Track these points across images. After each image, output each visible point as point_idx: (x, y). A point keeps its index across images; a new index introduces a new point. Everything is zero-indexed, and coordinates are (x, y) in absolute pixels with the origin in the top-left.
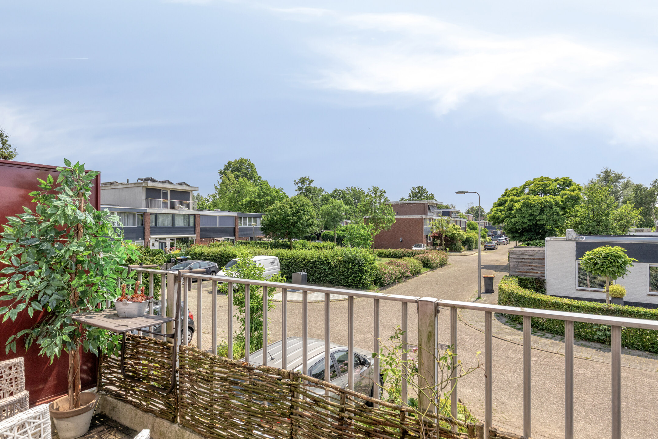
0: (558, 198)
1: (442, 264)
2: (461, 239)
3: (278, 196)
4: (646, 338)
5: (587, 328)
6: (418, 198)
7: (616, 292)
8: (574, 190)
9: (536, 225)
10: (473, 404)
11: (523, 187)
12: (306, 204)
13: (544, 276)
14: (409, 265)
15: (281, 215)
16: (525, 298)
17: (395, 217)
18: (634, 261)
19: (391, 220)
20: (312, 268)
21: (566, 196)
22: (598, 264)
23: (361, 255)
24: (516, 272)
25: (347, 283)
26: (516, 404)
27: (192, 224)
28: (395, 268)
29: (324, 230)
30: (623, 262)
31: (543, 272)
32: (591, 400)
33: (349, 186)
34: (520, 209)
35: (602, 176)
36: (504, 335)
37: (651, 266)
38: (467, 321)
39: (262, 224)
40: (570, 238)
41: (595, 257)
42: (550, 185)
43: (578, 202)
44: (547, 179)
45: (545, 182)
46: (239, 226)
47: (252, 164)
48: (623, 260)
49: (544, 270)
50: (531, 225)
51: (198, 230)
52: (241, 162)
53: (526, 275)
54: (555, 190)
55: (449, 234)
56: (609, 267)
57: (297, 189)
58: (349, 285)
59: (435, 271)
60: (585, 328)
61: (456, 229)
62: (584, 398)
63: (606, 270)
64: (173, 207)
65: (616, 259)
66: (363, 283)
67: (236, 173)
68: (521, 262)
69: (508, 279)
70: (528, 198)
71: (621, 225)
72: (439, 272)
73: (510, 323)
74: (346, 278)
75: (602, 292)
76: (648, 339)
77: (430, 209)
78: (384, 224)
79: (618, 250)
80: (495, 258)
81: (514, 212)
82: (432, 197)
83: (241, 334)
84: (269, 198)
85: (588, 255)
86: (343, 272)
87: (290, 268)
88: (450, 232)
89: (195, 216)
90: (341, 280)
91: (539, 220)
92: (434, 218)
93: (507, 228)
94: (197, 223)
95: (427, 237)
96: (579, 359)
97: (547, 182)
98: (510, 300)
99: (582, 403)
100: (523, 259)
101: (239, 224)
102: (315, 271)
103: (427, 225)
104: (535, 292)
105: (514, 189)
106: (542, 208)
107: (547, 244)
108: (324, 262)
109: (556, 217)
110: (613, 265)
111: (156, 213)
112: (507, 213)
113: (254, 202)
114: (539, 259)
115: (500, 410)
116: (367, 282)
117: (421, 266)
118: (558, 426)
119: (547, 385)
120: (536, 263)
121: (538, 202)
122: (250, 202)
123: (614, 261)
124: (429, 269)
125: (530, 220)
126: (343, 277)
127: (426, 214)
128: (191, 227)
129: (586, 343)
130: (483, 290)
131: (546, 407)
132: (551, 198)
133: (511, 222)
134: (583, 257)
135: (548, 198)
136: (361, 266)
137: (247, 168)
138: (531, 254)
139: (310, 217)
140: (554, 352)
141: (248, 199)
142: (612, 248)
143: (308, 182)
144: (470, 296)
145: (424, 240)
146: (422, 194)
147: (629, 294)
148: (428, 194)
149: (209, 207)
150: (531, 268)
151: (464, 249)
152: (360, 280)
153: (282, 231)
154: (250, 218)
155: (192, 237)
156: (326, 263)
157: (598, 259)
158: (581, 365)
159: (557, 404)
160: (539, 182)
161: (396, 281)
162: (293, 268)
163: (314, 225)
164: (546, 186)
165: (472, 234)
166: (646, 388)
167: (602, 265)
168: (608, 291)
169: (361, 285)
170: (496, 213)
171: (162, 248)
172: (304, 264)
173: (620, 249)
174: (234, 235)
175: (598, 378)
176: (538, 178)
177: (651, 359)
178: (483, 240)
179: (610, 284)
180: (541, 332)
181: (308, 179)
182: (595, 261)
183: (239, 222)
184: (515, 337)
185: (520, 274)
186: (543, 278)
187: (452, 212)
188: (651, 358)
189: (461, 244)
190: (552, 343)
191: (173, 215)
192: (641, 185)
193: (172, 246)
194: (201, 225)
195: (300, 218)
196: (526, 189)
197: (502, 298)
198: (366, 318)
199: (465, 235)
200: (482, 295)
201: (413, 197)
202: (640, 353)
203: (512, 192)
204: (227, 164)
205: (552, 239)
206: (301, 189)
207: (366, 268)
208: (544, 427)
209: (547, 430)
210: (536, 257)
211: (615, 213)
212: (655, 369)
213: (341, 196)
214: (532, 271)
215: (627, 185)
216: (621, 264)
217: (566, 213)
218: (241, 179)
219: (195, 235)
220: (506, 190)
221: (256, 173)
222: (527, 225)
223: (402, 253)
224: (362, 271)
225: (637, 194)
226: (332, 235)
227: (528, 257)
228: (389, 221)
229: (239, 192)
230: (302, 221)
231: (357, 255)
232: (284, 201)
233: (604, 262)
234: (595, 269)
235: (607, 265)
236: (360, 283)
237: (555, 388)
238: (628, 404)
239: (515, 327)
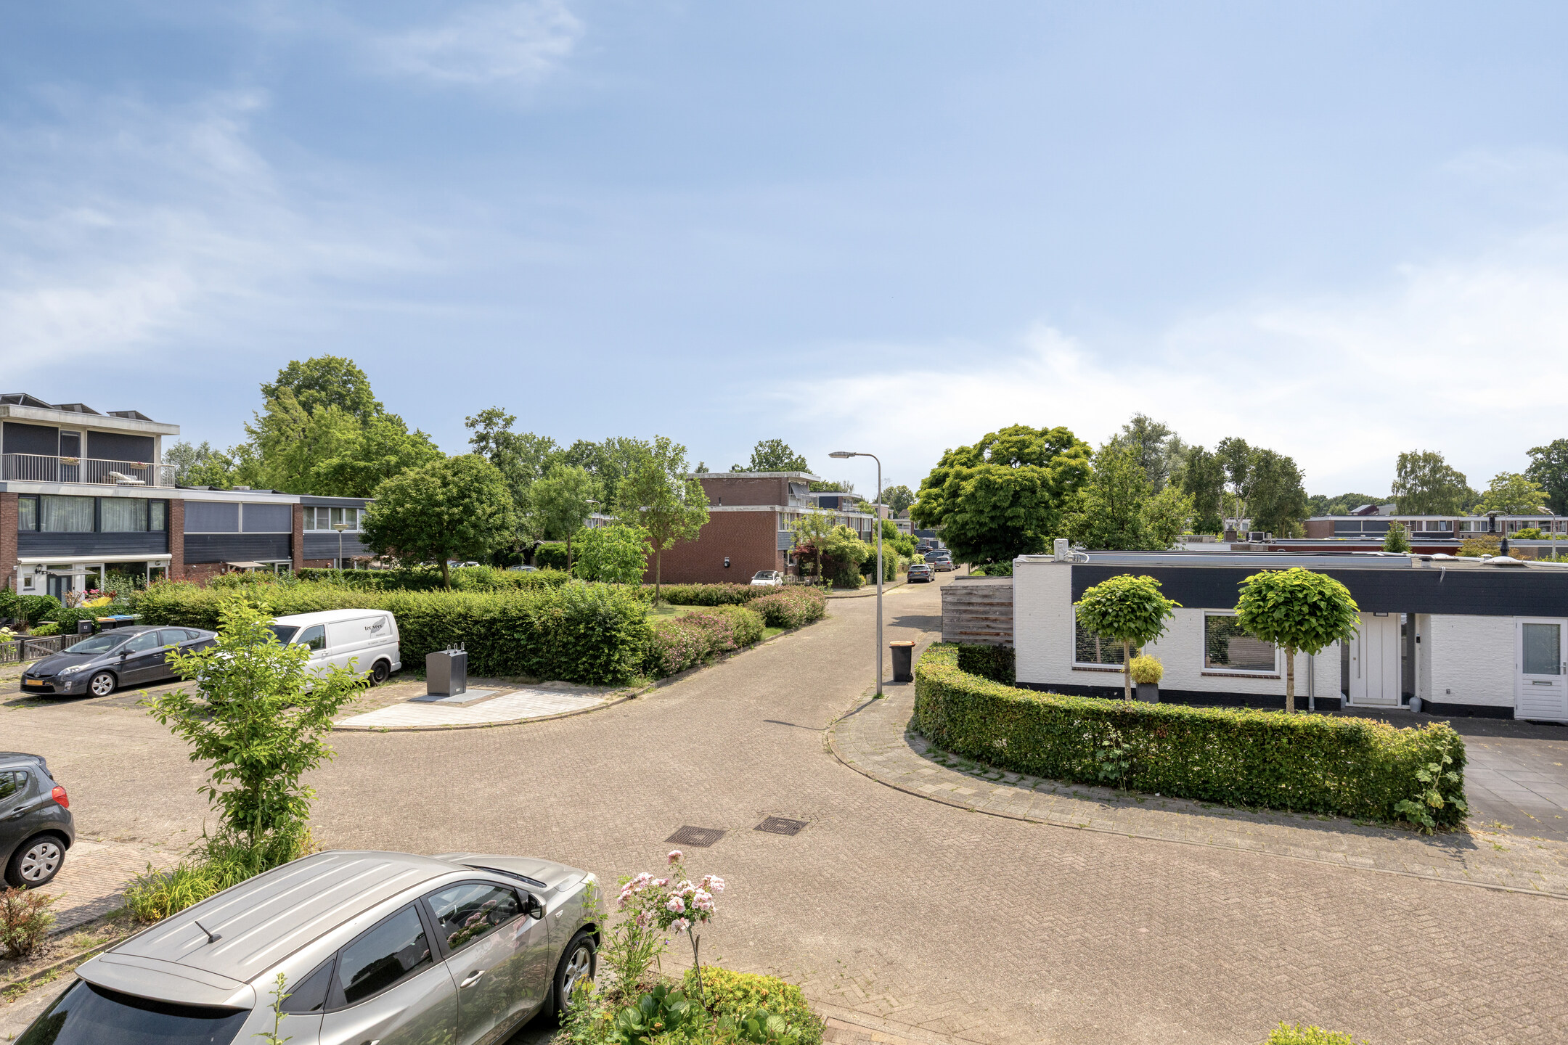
0: (1047, 472)
1: (813, 618)
2: (858, 559)
3: (417, 454)
4: (1193, 771)
5: (1086, 757)
6: (771, 466)
7: (1144, 671)
8: (1076, 456)
9: (1004, 528)
10: (821, 974)
11: (979, 446)
12: (487, 476)
13: (1012, 642)
14: (732, 623)
15: (417, 501)
16: (965, 694)
17: (709, 509)
18: (1174, 606)
19: (699, 516)
20: (486, 638)
21: (1062, 468)
22: (1109, 614)
23: (609, 603)
24: (955, 634)
25: (574, 672)
26: (919, 962)
27: (157, 524)
28: (697, 631)
29: (546, 540)
30: (1155, 608)
31: (1009, 632)
32: (1079, 930)
33: (614, 436)
34: (973, 495)
35: (1131, 429)
36: (918, 783)
37: (1208, 614)
38: (843, 755)
39: (365, 525)
40: (1061, 558)
41: (1104, 600)
42: (1031, 443)
43: (1084, 480)
44: (1027, 430)
45: (1022, 437)
46: (305, 531)
47: (359, 372)
48: (1155, 605)
49: (1012, 629)
50: (995, 529)
51: (177, 542)
52: (328, 367)
53: (976, 641)
54: (1041, 454)
55: (833, 547)
56: (1129, 620)
57: (475, 438)
58: (580, 676)
59: (794, 633)
60: (1082, 757)
61: (847, 538)
62: (1065, 928)
63: (1124, 627)
64: (94, 478)
65: (1142, 603)
66: (615, 672)
67: (312, 391)
68: (965, 611)
69: (937, 650)
70: (988, 471)
71: (1160, 529)
72: (804, 636)
73: (935, 752)
74: (573, 660)
75: (1116, 671)
76: (1198, 772)
77: (792, 492)
78: (683, 525)
79: (1146, 583)
80: (927, 601)
81: (962, 501)
82: (800, 466)
83: (224, 837)
84: (393, 459)
85: (1091, 595)
86: (565, 645)
87: (426, 640)
88: (834, 544)
89: (167, 503)
90: (559, 667)
91: (1011, 518)
92: (801, 511)
93: (947, 535)
94: (173, 521)
95: (785, 556)
96: (1066, 830)
97: (1026, 437)
98: (936, 700)
99: (1060, 940)
100: (969, 604)
101: (304, 527)
102: (493, 647)
103: (786, 528)
104: (986, 681)
105: (961, 451)
106: (1016, 492)
107: (1017, 571)
108: (512, 623)
109: (1042, 512)
110: (1136, 616)
111: (39, 495)
112: (948, 502)
113: (352, 468)
114: (1002, 604)
115: (882, 981)
116: (625, 667)
117: (762, 624)
118: (1003, 1008)
119: (993, 903)
120: (995, 612)
121: (1008, 480)
122: (340, 469)
123: (1139, 607)
124: (780, 631)
125: (992, 518)
126: (563, 659)
127: (783, 502)
128: (157, 533)
129: (1083, 789)
130: (889, 676)
131: (983, 962)
132: (1033, 471)
133: (955, 522)
134: (1081, 600)
135: (1029, 471)
136: (611, 628)
137: (345, 382)
138: (985, 593)
139: (494, 508)
140: (1018, 817)
141: (335, 461)
142: (1135, 580)
143: (501, 422)
144: (862, 691)
145: (779, 561)
146: (779, 457)
147: (1169, 675)
148: (794, 458)
149: (230, 480)
150: (985, 623)
151: (865, 582)
152: (608, 662)
153: (420, 543)
154: (337, 511)
155: (158, 561)
156: (521, 625)
157: (1109, 603)
158: (1068, 843)
159: (1009, 951)
160: (1010, 435)
161: (699, 662)
162: (434, 638)
163: (507, 528)
164: (1024, 445)
165: (883, 549)
166: (1189, 886)
167: (1117, 616)
168: (1127, 671)
169: (610, 677)
170: (925, 502)
171: (58, 595)
172: (463, 629)
173: (1151, 581)
174: (291, 554)
175: (1097, 874)
176: (1009, 428)
177: (1200, 817)
178: (906, 560)
179: (1133, 654)
180: (996, 771)
181: (503, 414)
182: (1104, 609)
183: (305, 519)
184: (941, 786)
185: (964, 637)
186: (1008, 646)
187: (844, 499)
188: (1202, 814)
189: (859, 570)
190: (1017, 794)
191: (97, 500)
192: (1201, 448)
193: (90, 585)
194: (188, 527)
195: (469, 511)
196: (987, 450)
197: (921, 696)
198: (605, 761)
199: (865, 549)
200: (884, 688)
201: (760, 463)
202: (1181, 803)
203: (958, 457)
204: (285, 369)
205: (1032, 560)
206: (483, 438)
207: (623, 634)
208: (975, 1016)
209: (979, 1022)
210: (996, 601)
211: (1151, 504)
212: (1206, 839)
213: (591, 458)
214: (987, 630)
215: (1175, 447)
216: (1151, 614)
217: (1063, 503)
218: (318, 409)
219: (169, 556)
220: (947, 453)
221: (370, 394)
222: (987, 529)
223: (725, 594)
224: (612, 643)
225: (1193, 465)
226: (562, 553)
227: (979, 600)
228: (696, 518)
229: (317, 442)
230: (473, 518)
231: (599, 602)
232: (428, 466)
233: (1120, 609)
234: (1103, 626)
235: (1125, 615)
236: (607, 671)
237: (1010, 907)
238: (1151, 931)
239: (943, 763)
